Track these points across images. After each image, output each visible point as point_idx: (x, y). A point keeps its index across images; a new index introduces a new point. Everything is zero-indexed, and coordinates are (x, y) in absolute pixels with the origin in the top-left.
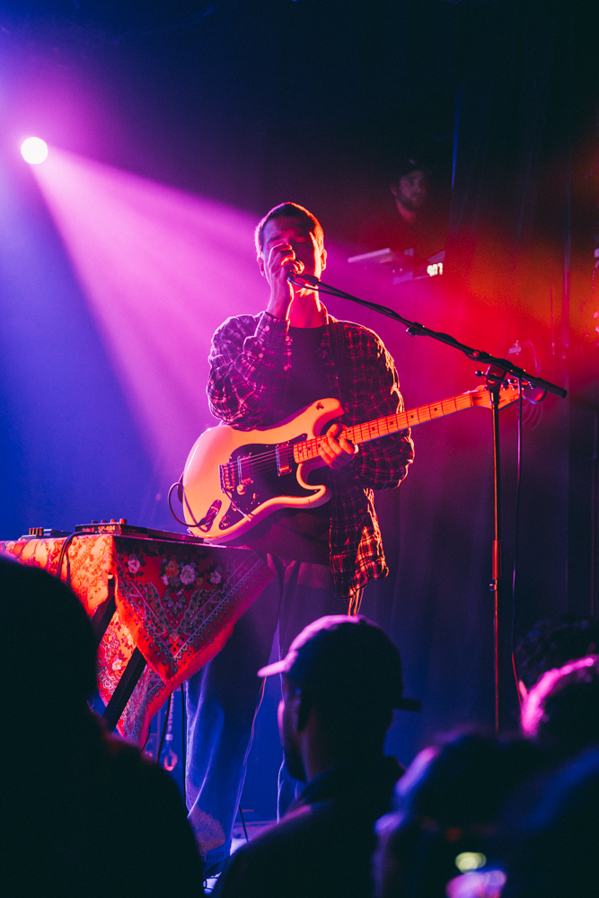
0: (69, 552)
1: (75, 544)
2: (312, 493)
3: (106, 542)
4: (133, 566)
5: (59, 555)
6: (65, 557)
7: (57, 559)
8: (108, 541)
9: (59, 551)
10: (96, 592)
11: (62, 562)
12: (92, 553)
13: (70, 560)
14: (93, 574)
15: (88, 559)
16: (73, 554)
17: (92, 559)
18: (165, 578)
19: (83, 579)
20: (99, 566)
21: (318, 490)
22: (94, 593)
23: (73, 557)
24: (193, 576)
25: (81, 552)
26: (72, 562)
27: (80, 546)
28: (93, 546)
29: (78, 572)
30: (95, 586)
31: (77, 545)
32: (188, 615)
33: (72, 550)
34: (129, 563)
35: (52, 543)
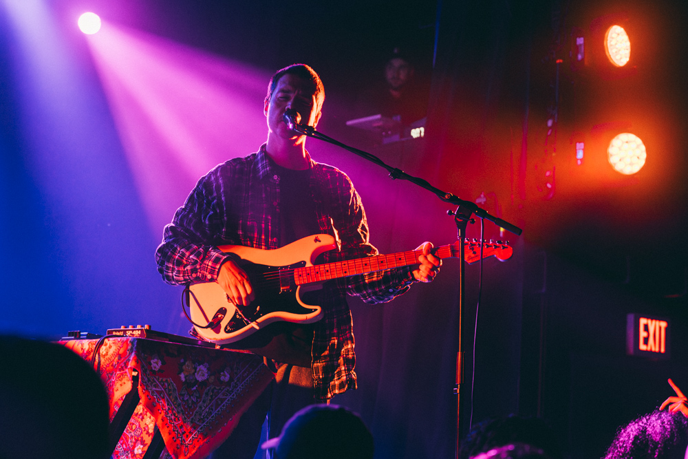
0: (101, 352)
1: (106, 345)
2: (310, 311)
3: (132, 344)
4: (155, 365)
5: (92, 353)
6: (97, 355)
9: (92, 350)
12: (120, 353)
13: (101, 358)
14: (120, 370)
15: (117, 358)
16: (104, 353)
18: (182, 376)
19: (111, 374)
20: (126, 364)
21: (315, 310)
22: (120, 386)
23: (104, 356)
24: (206, 375)
25: (111, 352)
26: (102, 360)
27: (110, 347)
28: (121, 347)
29: (108, 369)
30: (121, 380)
31: (108, 345)
32: (200, 407)
33: (103, 350)
34: (152, 361)
35: (86, 343)
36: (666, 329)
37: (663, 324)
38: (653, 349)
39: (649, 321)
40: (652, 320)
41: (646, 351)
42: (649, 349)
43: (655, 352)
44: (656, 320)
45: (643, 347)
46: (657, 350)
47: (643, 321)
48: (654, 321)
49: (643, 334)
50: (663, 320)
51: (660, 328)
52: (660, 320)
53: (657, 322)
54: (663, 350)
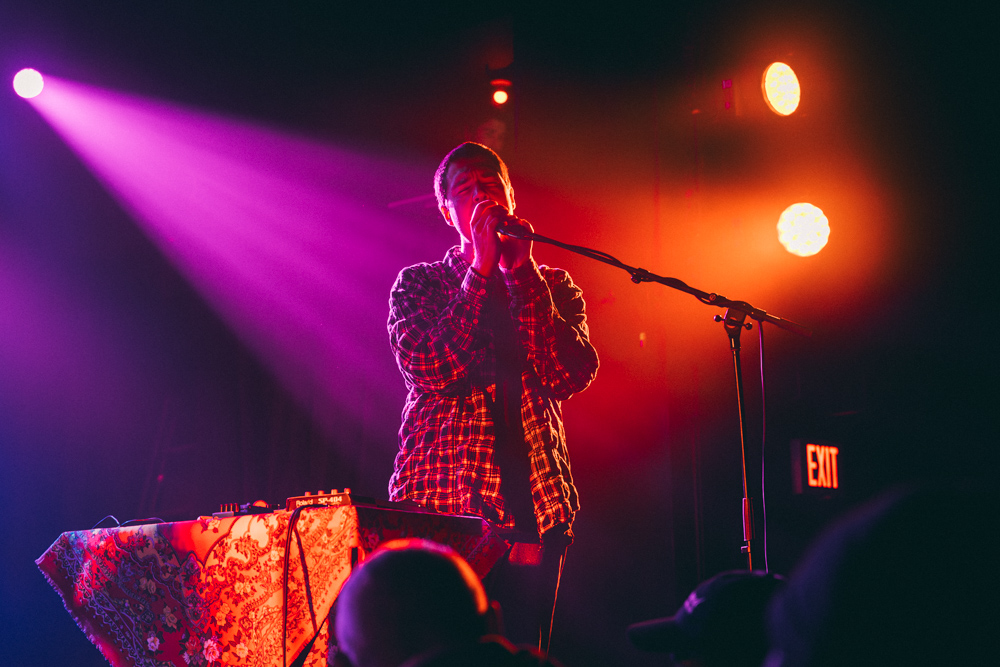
0: (298, 528)
1: (304, 518)
3: (347, 514)
5: (286, 531)
6: (293, 533)
7: (284, 536)
8: (351, 513)
9: (284, 527)
10: (339, 571)
11: (291, 539)
12: (329, 527)
13: (301, 537)
14: (334, 551)
15: (325, 535)
16: (303, 529)
17: (329, 533)
19: (320, 557)
20: (340, 542)
22: (338, 573)
23: (304, 533)
25: (314, 527)
26: (303, 539)
27: (311, 521)
28: (331, 519)
29: (312, 550)
30: (338, 564)
31: (307, 519)
33: (301, 525)
35: (273, 520)
36: (837, 456)
37: (834, 451)
38: (825, 485)
39: (818, 448)
40: (820, 446)
41: (817, 487)
42: (820, 484)
43: (827, 488)
44: (825, 446)
45: (813, 482)
46: (829, 485)
47: (811, 448)
48: (823, 448)
49: (812, 465)
50: (833, 446)
51: (830, 455)
52: (830, 445)
53: (827, 449)
54: (835, 485)
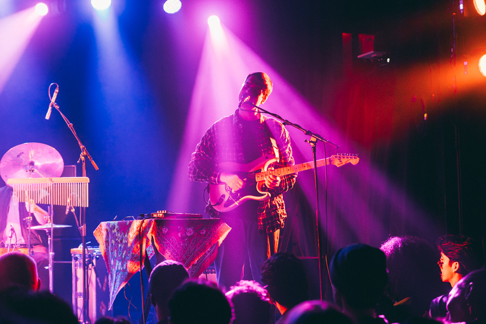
2: (263, 195)
18: (179, 234)
21: (265, 194)
24: (192, 233)
32: (190, 248)
34: (163, 229)
